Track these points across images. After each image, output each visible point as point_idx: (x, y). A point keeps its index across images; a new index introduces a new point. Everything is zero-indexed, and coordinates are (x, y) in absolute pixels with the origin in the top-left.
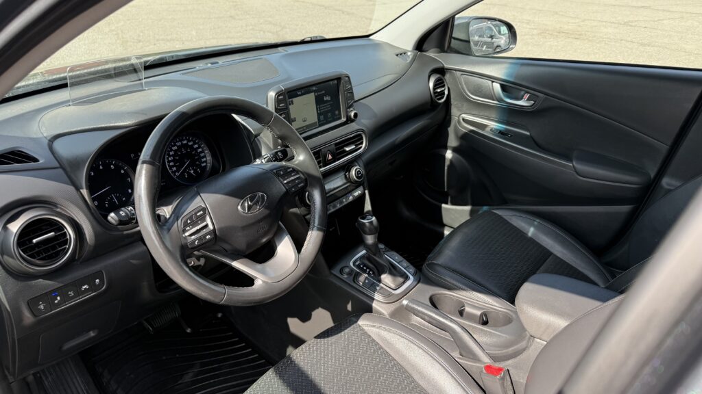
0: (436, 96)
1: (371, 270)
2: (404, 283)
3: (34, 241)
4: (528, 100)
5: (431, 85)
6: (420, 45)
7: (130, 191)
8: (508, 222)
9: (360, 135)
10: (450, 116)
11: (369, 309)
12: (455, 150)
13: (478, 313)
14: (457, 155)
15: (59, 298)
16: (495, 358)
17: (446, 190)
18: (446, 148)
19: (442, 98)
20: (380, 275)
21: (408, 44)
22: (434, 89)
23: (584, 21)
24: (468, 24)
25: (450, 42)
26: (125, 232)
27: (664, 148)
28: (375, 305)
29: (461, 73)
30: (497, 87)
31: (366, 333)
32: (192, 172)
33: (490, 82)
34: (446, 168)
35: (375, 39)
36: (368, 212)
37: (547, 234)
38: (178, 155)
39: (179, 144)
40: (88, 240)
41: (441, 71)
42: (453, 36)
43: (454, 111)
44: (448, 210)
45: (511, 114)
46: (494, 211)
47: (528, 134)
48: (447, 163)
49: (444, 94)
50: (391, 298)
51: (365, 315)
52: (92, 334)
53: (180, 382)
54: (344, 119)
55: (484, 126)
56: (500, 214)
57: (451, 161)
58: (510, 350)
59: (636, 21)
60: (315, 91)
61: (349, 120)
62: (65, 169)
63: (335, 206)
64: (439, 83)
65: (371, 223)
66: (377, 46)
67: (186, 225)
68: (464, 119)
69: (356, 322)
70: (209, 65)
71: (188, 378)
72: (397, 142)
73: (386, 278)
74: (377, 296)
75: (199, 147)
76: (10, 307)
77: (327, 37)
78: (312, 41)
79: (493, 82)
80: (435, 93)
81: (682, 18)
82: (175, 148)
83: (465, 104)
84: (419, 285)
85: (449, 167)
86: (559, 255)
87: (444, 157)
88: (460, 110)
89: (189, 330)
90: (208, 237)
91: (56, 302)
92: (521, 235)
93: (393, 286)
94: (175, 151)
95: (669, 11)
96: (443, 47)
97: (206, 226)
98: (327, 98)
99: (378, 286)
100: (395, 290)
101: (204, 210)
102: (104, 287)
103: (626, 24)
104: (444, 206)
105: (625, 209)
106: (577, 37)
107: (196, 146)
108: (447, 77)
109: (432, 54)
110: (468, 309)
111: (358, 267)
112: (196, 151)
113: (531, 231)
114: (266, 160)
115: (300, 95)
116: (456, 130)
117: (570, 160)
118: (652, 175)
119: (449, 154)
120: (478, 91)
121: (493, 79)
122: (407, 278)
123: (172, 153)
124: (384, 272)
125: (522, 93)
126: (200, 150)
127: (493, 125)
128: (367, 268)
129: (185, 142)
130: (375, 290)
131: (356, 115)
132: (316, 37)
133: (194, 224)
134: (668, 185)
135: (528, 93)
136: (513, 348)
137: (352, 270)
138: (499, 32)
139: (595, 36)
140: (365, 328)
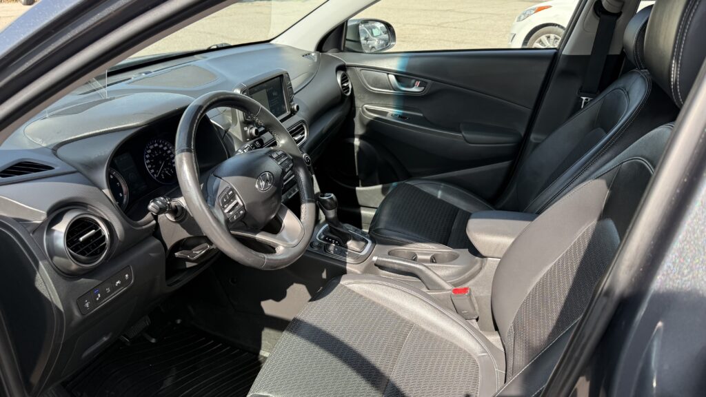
0: (344, 90)
1: (336, 241)
2: (365, 246)
3: (81, 239)
4: (420, 86)
5: (339, 81)
6: (320, 47)
7: (121, 195)
8: (420, 190)
9: (302, 126)
10: (355, 107)
11: (344, 272)
12: (361, 137)
13: (428, 257)
14: (364, 142)
15: (99, 295)
16: (455, 285)
17: (357, 174)
18: (353, 136)
19: (348, 91)
20: (346, 243)
21: (311, 47)
22: (342, 84)
23: (404, 25)
24: (357, 26)
25: (345, 44)
26: (144, 227)
27: (529, 111)
28: (348, 267)
29: (360, 68)
30: (392, 78)
31: (349, 290)
32: (167, 172)
33: (386, 74)
34: (356, 154)
35: (278, 43)
36: (318, 193)
37: (452, 193)
38: (153, 158)
39: (151, 147)
40: (118, 236)
41: (342, 68)
42: (347, 37)
43: (358, 103)
44: (361, 191)
45: (406, 100)
46: (408, 183)
47: (421, 115)
48: (356, 150)
49: (349, 88)
50: (360, 259)
51: (344, 276)
52: (105, 339)
53: (162, 388)
54: (288, 113)
55: (385, 113)
56: (413, 184)
57: (360, 147)
58: (467, 275)
59: (447, 23)
60: (266, 88)
61: (293, 113)
62: (83, 172)
63: (294, 191)
64: (344, 79)
65: (331, 199)
66: (279, 49)
67: (224, 204)
68: (368, 109)
69: (339, 283)
70: (144, 74)
71: (168, 382)
72: (324, 131)
73: (351, 244)
74: (349, 260)
75: (168, 149)
76: (63, 308)
77: (232, 44)
78: (218, 49)
79: (388, 74)
80: (343, 87)
81: (481, 18)
82: (149, 151)
83: (366, 95)
84: (377, 246)
85: (358, 153)
86: (464, 209)
87: (353, 145)
88: (363, 102)
89: (153, 341)
90: (241, 212)
91: (98, 299)
92: (433, 198)
93: (358, 249)
94: (150, 154)
95: (469, 13)
96: (339, 47)
97: (237, 204)
98: (275, 94)
99: (347, 251)
100: (360, 252)
101: (232, 189)
102: (132, 281)
103: (438, 25)
104: (357, 188)
105: (506, 164)
106: (403, 39)
107: (165, 148)
108: (349, 72)
109: (331, 53)
110: (419, 257)
111: (324, 239)
112: (166, 153)
113: (439, 194)
114: (247, 149)
115: (256, 92)
116: (361, 119)
117: (460, 132)
118: (522, 134)
119: (357, 142)
120: (377, 83)
121: (388, 71)
122: (367, 242)
123: (148, 156)
124: (348, 240)
125: (413, 81)
126: (169, 152)
127: (391, 111)
128: (333, 239)
129: (156, 145)
130: (345, 255)
131: (298, 107)
132: (222, 44)
133: (229, 202)
134: (535, 139)
135: (418, 80)
136: (468, 273)
137: (321, 243)
138: (372, 34)
139: (417, 38)
140: (347, 286)
